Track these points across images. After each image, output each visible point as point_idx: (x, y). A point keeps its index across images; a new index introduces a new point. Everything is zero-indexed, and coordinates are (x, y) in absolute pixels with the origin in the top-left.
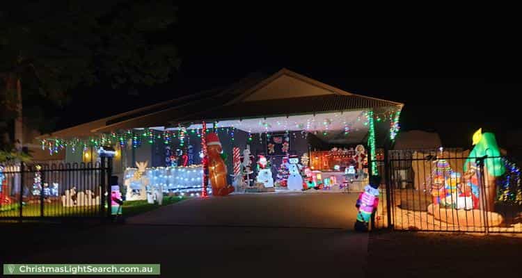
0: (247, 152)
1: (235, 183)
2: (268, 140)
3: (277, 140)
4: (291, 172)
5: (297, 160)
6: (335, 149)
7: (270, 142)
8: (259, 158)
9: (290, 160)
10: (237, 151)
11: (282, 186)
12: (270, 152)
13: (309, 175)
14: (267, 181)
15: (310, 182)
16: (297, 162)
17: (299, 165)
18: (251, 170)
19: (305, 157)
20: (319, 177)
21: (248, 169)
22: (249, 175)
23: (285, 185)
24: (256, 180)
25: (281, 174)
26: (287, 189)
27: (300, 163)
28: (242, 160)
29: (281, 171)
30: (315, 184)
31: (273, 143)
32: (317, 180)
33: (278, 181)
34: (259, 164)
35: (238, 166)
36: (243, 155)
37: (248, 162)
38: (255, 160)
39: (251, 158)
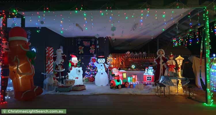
0: (60, 52)
1: (46, 81)
2: (79, 43)
3: (86, 43)
4: (99, 70)
5: (104, 60)
6: (128, 53)
7: (80, 45)
8: (71, 57)
9: (99, 60)
10: (50, 51)
11: (91, 81)
12: (80, 53)
13: (116, 74)
14: (77, 78)
15: (118, 81)
16: (104, 62)
17: (105, 64)
18: (63, 68)
19: (110, 58)
20: (125, 75)
21: (60, 67)
22: (62, 72)
23: (92, 80)
24: (68, 77)
25: (89, 71)
26: (94, 84)
27: (106, 62)
28: (55, 59)
29: (89, 68)
30: (121, 82)
31: (83, 45)
32: (123, 78)
33: (86, 77)
34: (71, 62)
35: (51, 64)
36: (56, 54)
37: (60, 61)
38: (67, 60)
39: (63, 58)
